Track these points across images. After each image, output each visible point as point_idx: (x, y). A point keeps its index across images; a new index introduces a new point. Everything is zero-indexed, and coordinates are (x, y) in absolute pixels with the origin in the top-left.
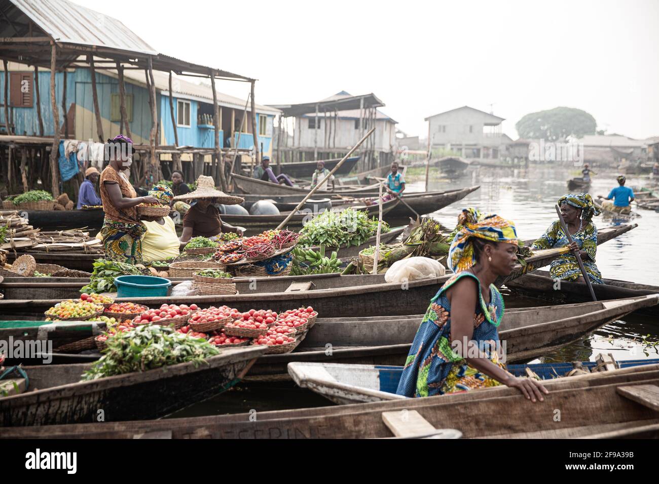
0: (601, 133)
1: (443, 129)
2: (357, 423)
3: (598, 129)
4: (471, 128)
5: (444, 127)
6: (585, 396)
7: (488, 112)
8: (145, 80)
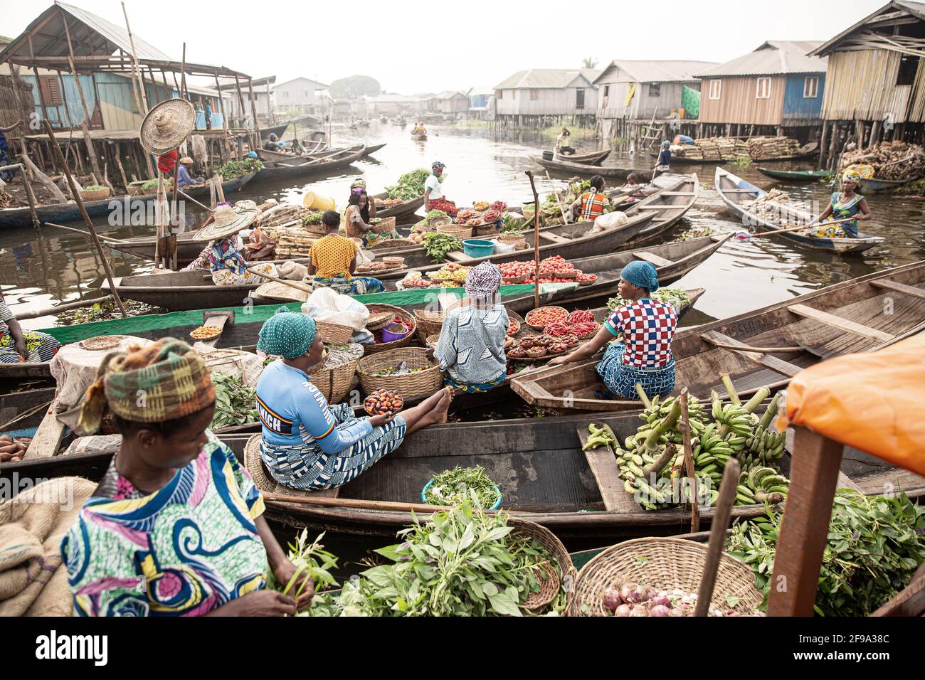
0: (384, 93)
1: (287, 94)
2: (779, 314)
3: (382, 90)
4: (306, 92)
5: (287, 93)
6: (858, 287)
7: (314, 80)
8: (162, 81)
